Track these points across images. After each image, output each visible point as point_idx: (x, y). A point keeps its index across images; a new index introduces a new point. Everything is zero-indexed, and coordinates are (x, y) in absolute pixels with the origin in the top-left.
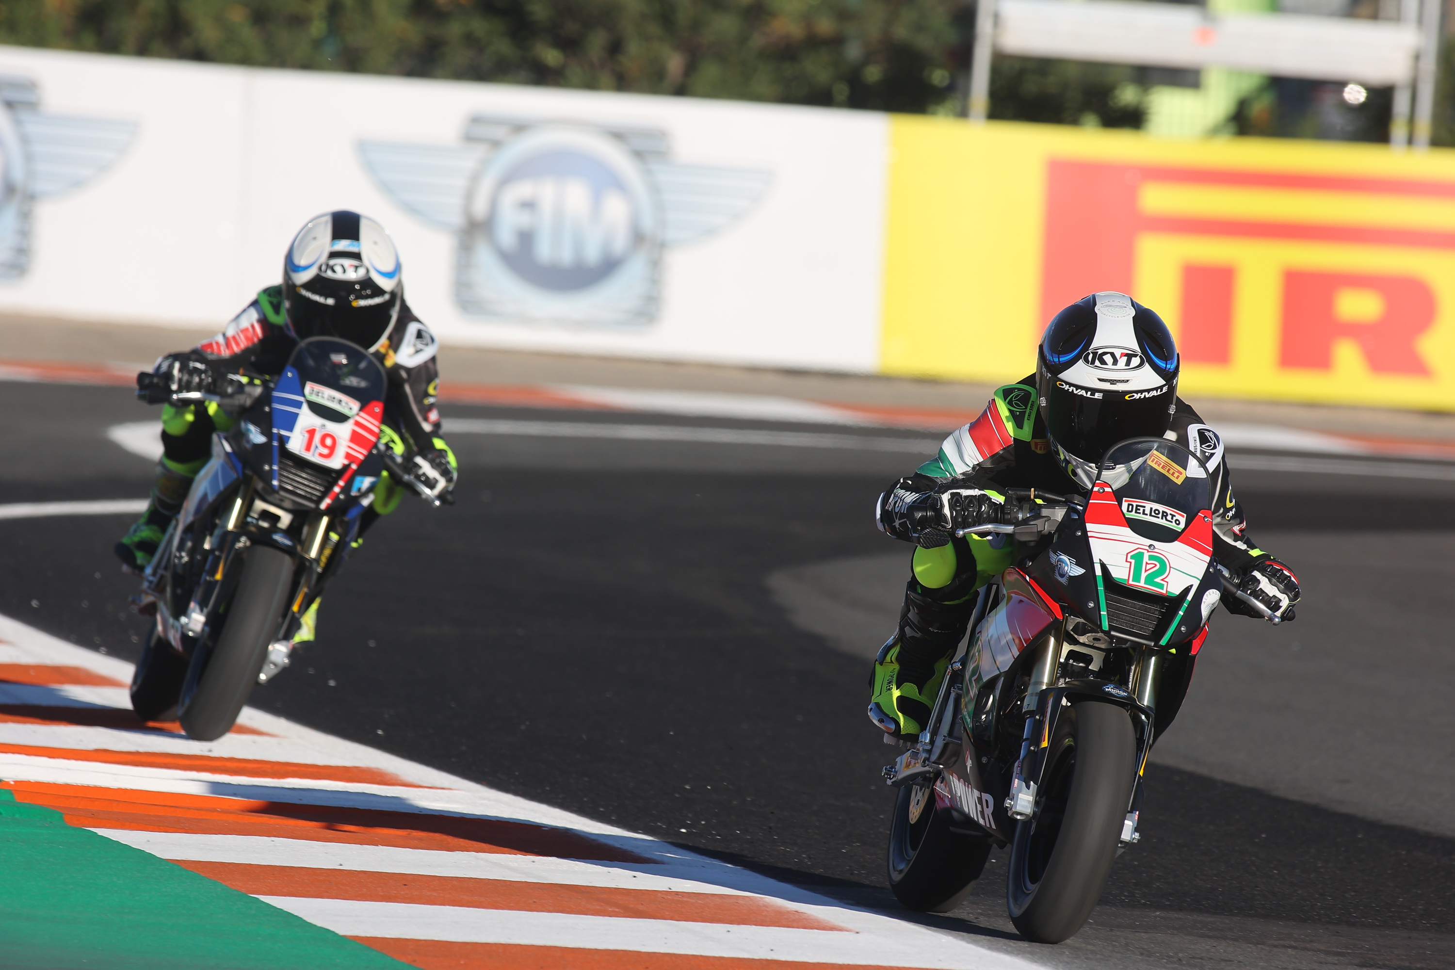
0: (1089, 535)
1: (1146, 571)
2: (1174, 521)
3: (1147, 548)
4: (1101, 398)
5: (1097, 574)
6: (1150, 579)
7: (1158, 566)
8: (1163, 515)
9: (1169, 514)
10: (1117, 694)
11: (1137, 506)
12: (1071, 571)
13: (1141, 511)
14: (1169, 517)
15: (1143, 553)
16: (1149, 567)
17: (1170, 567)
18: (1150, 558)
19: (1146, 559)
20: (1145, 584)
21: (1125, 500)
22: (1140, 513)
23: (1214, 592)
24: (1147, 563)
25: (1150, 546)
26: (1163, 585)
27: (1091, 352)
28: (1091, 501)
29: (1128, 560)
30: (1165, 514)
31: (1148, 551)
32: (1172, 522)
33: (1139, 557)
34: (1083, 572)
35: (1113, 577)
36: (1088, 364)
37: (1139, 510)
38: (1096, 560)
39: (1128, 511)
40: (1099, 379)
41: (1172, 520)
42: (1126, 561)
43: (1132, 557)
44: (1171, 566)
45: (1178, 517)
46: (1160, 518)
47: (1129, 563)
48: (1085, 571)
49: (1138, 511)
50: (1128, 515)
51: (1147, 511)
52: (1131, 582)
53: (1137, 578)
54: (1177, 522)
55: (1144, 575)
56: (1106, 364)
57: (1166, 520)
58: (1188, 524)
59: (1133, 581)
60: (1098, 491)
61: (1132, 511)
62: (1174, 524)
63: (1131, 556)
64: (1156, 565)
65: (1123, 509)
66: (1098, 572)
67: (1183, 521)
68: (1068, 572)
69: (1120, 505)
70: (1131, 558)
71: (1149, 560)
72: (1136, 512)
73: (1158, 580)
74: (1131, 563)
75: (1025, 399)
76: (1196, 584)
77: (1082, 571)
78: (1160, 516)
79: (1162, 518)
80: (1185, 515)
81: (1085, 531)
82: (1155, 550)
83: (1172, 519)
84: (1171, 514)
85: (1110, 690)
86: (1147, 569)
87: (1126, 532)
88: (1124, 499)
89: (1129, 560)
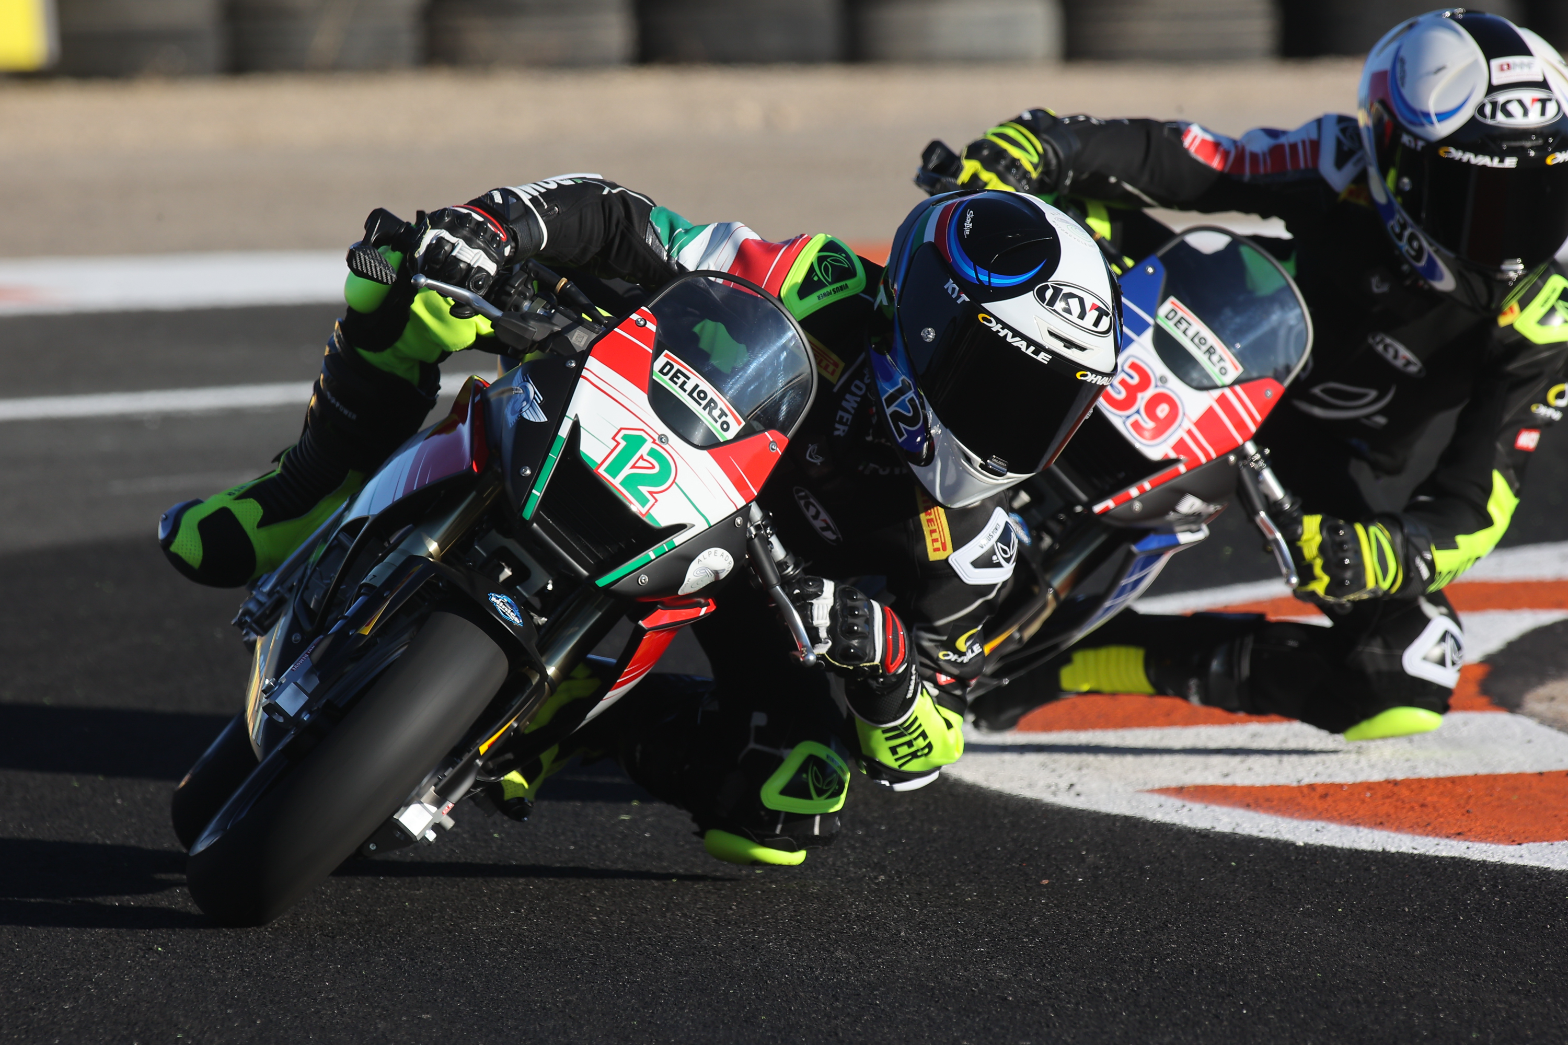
0: (583, 374)
1: (633, 467)
2: (720, 421)
3: (656, 437)
4: (1046, 363)
5: (559, 434)
6: (630, 481)
7: (656, 470)
8: (708, 405)
9: (719, 408)
10: (504, 613)
11: (678, 371)
12: (528, 411)
13: (680, 382)
14: (716, 413)
15: (645, 440)
16: (641, 463)
17: (674, 481)
18: (652, 453)
19: (644, 450)
20: (620, 484)
21: (667, 354)
22: (676, 383)
23: (725, 556)
24: (641, 457)
25: (661, 437)
26: (648, 501)
27: (1052, 286)
28: (616, 330)
29: (616, 438)
30: (712, 404)
31: (654, 442)
32: (716, 421)
33: (635, 442)
34: (543, 420)
35: (579, 450)
36: (1043, 303)
37: (678, 378)
38: (571, 413)
39: (661, 371)
40: (1049, 332)
41: (718, 419)
42: (614, 438)
43: (625, 437)
44: (676, 481)
45: (730, 419)
46: (702, 406)
47: (616, 443)
48: (546, 420)
49: (675, 379)
50: (657, 377)
51: (689, 387)
52: (601, 471)
53: (615, 469)
54: (725, 426)
55: (627, 471)
56: (1071, 314)
57: (710, 413)
58: (738, 437)
59: (605, 470)
60: (636, 322)
61: (666, 374)
62: (718, 425)
63: (625, 435)
64: (653, 467)
65: (655, 364)
66: (564, 431)
67: (735, 429)
68: (524, 410)
69: (656, 356)
70: (622, 438)
71: (648, 454)
72: (671, 379)
73: (644, 489)
74: (618, 444)
75: (843, 273)
76: (700, 526)
77: (543, 418)
78: (704, 403)
79: (704, 408)
80: (743, 423)
81: (581, 366)
82: (666, 447)
83: (720, 417)
84: (721, 409)
85: (498, 602)
86: (636, 465)
87: (640, 399)
88: (666, 351)
89: (618, 438)
